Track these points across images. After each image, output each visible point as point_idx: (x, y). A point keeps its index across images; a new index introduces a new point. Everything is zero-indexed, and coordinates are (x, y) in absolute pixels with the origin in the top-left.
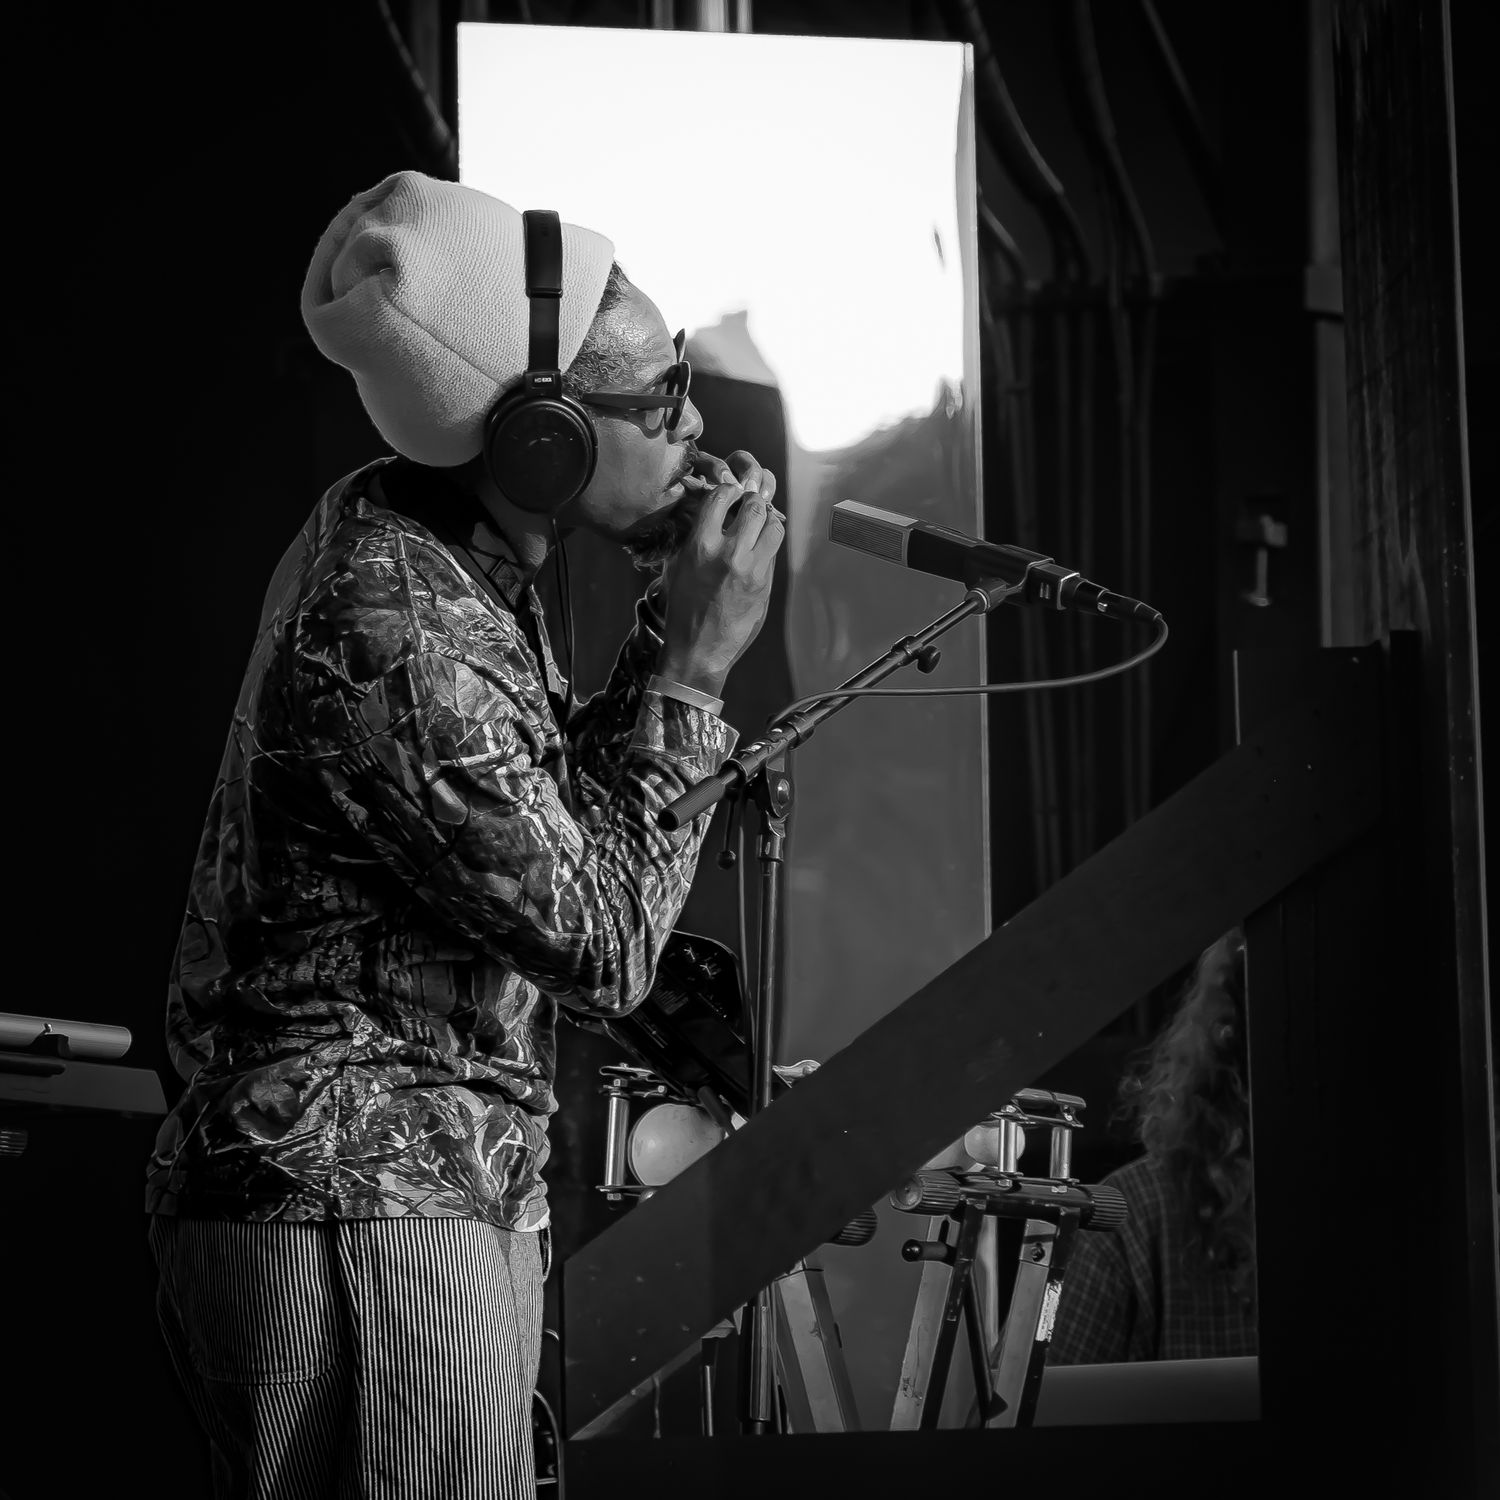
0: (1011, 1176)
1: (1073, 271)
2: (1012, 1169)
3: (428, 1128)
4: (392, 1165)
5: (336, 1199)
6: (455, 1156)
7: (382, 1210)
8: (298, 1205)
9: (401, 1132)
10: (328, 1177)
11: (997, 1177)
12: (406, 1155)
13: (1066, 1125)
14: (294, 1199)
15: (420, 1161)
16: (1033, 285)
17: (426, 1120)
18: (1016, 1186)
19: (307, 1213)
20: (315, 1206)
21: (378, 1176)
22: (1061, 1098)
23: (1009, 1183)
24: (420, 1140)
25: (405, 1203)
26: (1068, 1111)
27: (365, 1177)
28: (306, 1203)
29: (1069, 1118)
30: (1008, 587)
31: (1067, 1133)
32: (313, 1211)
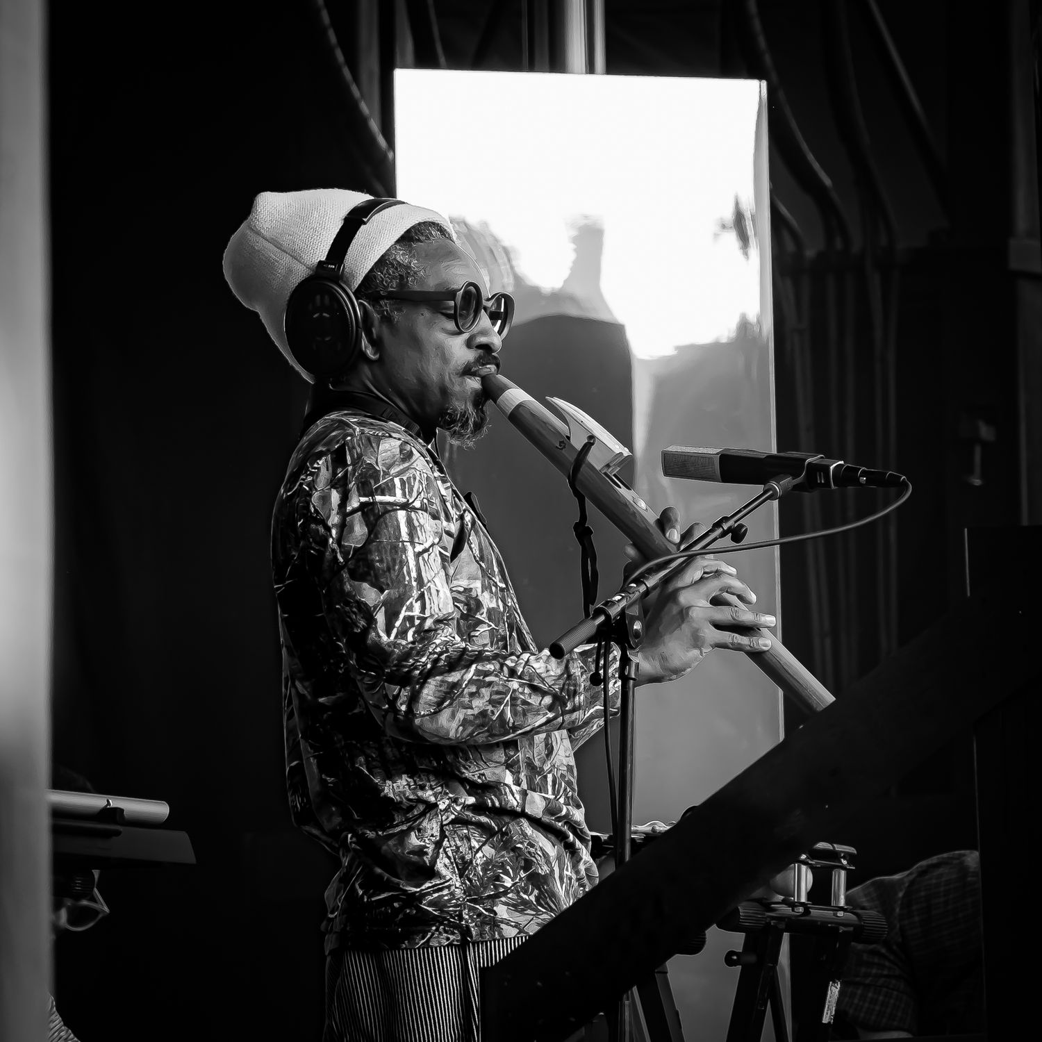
0: (802, 904)
1: (839, 244)
2: (803, 900)
3: (526, 869)
4: (503, 899)
5: (468, 927)
6: (544, 888)
7: (500, 934)
8: (440, 934)
9: (507, 874)
10: (461, 912)
11: (793, 905)
12: (512, 891)
13: (843, 868)
14: (437, 930)
15: (521, 894)
16: (810, 253)
17: (522, 864)
18: (807, 912)
19: (448, 939)
20: (453, 933)
21: (495, 908)
22: (838, 848)
23: (801, 909)
24: (521, 879)
25: (515, 926)
26: (844, 858)
27: (486, 910)
28: (446, 932)
29: (845, 862)
30: (793, 479)
31: (843, 873)
32: (452, 937)
